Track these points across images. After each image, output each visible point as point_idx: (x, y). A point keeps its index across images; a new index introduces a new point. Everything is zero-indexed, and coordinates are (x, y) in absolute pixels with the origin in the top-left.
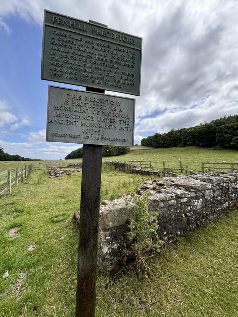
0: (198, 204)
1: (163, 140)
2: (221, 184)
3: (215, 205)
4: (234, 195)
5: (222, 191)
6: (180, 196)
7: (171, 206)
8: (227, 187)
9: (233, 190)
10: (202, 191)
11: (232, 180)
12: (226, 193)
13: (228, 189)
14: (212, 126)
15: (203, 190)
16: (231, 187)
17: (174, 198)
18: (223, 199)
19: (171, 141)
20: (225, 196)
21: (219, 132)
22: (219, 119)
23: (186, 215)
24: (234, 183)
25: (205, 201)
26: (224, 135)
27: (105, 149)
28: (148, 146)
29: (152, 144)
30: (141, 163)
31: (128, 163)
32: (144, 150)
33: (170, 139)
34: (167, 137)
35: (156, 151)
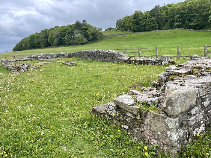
1: (145, 21)
14: (206, 1)
27: (69, 34)
28: (126, 30)
29: (130, 27)
30: (126, 51)
31: (112, 52)
32: (120, 35)
33: (153, 19)
34: (151, 16)
35: (136, 36)
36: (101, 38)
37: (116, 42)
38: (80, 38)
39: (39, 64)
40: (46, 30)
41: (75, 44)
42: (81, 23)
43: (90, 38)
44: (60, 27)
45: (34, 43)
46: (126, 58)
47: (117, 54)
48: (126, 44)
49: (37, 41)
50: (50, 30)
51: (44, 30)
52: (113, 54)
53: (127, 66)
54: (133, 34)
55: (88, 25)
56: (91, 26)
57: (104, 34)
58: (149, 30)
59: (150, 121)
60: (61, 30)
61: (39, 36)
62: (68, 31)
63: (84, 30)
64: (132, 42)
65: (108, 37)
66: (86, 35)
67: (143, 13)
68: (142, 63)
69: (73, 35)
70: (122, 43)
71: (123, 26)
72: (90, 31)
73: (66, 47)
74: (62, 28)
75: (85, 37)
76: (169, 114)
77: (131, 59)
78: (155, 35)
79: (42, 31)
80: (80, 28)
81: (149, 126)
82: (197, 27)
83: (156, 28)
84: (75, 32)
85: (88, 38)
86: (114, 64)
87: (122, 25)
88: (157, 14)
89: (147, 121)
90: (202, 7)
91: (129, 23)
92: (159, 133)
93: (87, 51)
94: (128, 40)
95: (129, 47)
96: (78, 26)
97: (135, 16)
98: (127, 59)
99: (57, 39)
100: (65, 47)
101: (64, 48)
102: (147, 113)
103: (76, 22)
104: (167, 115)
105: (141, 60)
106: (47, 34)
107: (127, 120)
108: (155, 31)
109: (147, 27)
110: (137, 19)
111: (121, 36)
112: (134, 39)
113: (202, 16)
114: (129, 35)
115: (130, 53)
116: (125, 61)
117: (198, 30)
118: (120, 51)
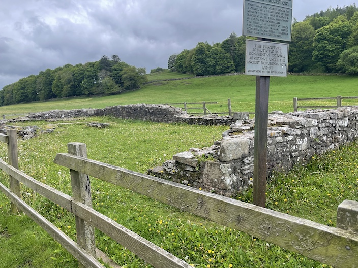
0: (303, 143)
1: (215, 58)
2: (328, 121)
3: (320, 146)
4: (341, 135)
5: (328, 130)
6: (286, 133)
7: (278, 143)
8: (334, 125)
9: (340, 129)
10: (307, 128)
11: (339, 115)
12: (332, 133)
13: (335, 127)
14: (307, 29)
15: (309, 127)
16: (338, 125)
17: (281, 134)
18: (329, 139)
19: (230, 58)
20: (331, 137)
21: (318, 41)
22: (319, 13)
23: (291, 156)
24: (341, 119)
25: (311, 140)
26: (326, 47)
27: (89, 78)
28: (185, 72)
29: (191, 67)
30: (185, 106)
31: (164, 107)
32: (176, 80)
33: (228, 55)
34: (223, 51)
35: (202, 82)
36: (144, 84)
37: (169, 91)
38: (109, 85)
39: (50, 126)
40: (49, 70)
41: (100, 94)
42: (111, 59)
43: (125, 85)
44: (74, 67)
45: (26, 93)
46: (186, 116)
47: (172, 110)
48: (186, 95)
49: (33, 89)
50: (56, 71)
51: (44, 71)
52: (166, 110)
53: (187, 127)
54: (196, 79)
55: (122, 63)
56: (127, 65)
57: (150, 78)
58: (222, 72)
59: (208, 170)
60: (74, 71)
61: (35, 82)
62: (87, 73)
63: (115, 72)
64: (196, 91)
65: (156, 84)
66: (119, 81)
67: (212, 45)
68: (208, 123)
69: (97, 79)
70: (179, 92)
71: (180, 66)
72: (125, 73)
73: (84, 100)
74: (78, 68)
75: (117, 83)
76: (223, 161)
77: (193, 117)
78: (231, 81)
79: (42, 73)
80: (108, 68)
81: (207, 176)
82: (295, 69)
83: (232, 70)
84: (100, 74)
85: (122, 84)
86: (168, 125)
87: (178, 64)
88: (233, 48)
89: (205, 171)
90: (302, 38)
91: (190, 61)
92: (216, 180)
93: (125, 106)
94: (189, 89)
95: (190, 99)
96: (105, 64)
97: (199, 50)
98: (188, 117)
99: (69, 86)
100: (82, 100)
101: (80, 100)
102: (205, 163)
103: (101, 59)
104: (221, 162)
105: (207, 118)
106: (51, 79)
107: (187, 175)
108: (230, 74)
109: (217, 68)
110: (203, 55)
111: (178, 81)
112: (198, 86)
113: (302, 52)
114: (190, 80)
115: (192, 109)
116: (185, 121)
117: (297, 74)
118: (176, 105)
